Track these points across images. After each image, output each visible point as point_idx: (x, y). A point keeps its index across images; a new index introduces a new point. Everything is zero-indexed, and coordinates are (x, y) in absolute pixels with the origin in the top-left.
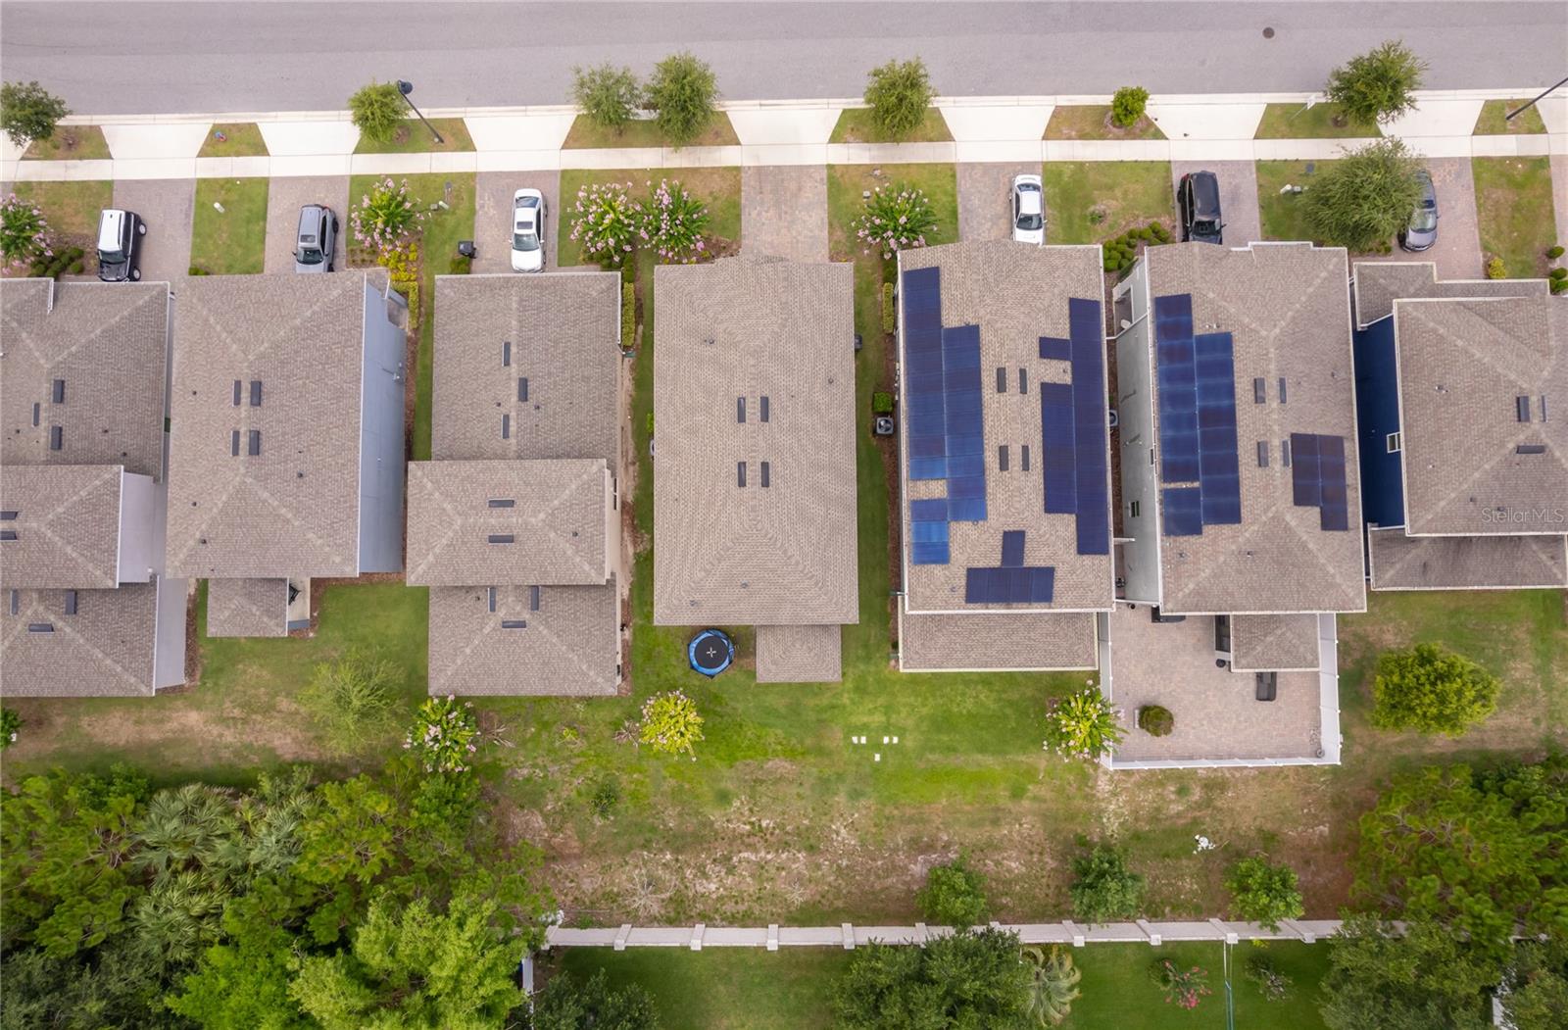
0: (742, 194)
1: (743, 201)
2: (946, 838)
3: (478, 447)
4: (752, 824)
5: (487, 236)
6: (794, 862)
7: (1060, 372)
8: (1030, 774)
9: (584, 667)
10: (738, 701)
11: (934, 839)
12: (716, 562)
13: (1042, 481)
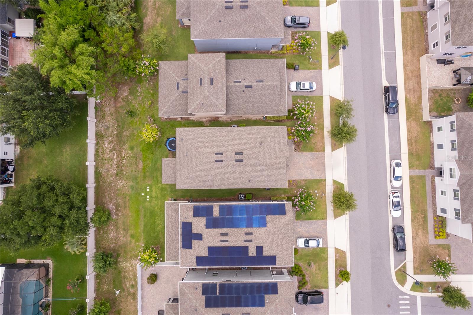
0: (316, 153)
1: (313, 153)
2: (120, 214)
3: (232, 74)
4: (124, 157)
5: (301, 74)
6: (113, 169)
7: (252, 252)
8: (138, 240)
9: (166, 107)
10: (159, 152)
11: (119, 211)
12: (193, 146)
13: (218, 246)
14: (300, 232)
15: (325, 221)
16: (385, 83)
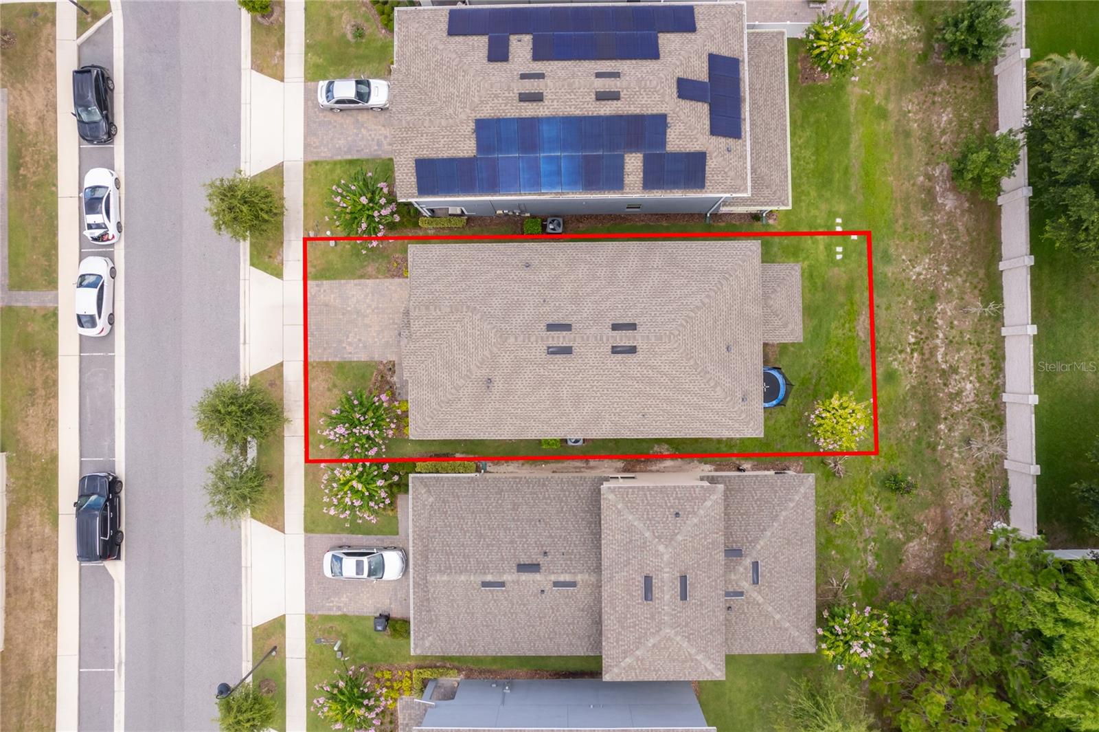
0: (330, 360)
1: (337, 360)
2: (921, 178)
3: (583, 610)
4: (912, 350)
5: (369, 603)
6: (946, 313)
7: (521, 46)
8: (865, 101)
9: (792, 505)
10: (807, 363)
11: (923, 188)
12: (708, 376)
13: (628, 61)
14: (384, 126)
15: (311, 159)
16: (116, 569)
